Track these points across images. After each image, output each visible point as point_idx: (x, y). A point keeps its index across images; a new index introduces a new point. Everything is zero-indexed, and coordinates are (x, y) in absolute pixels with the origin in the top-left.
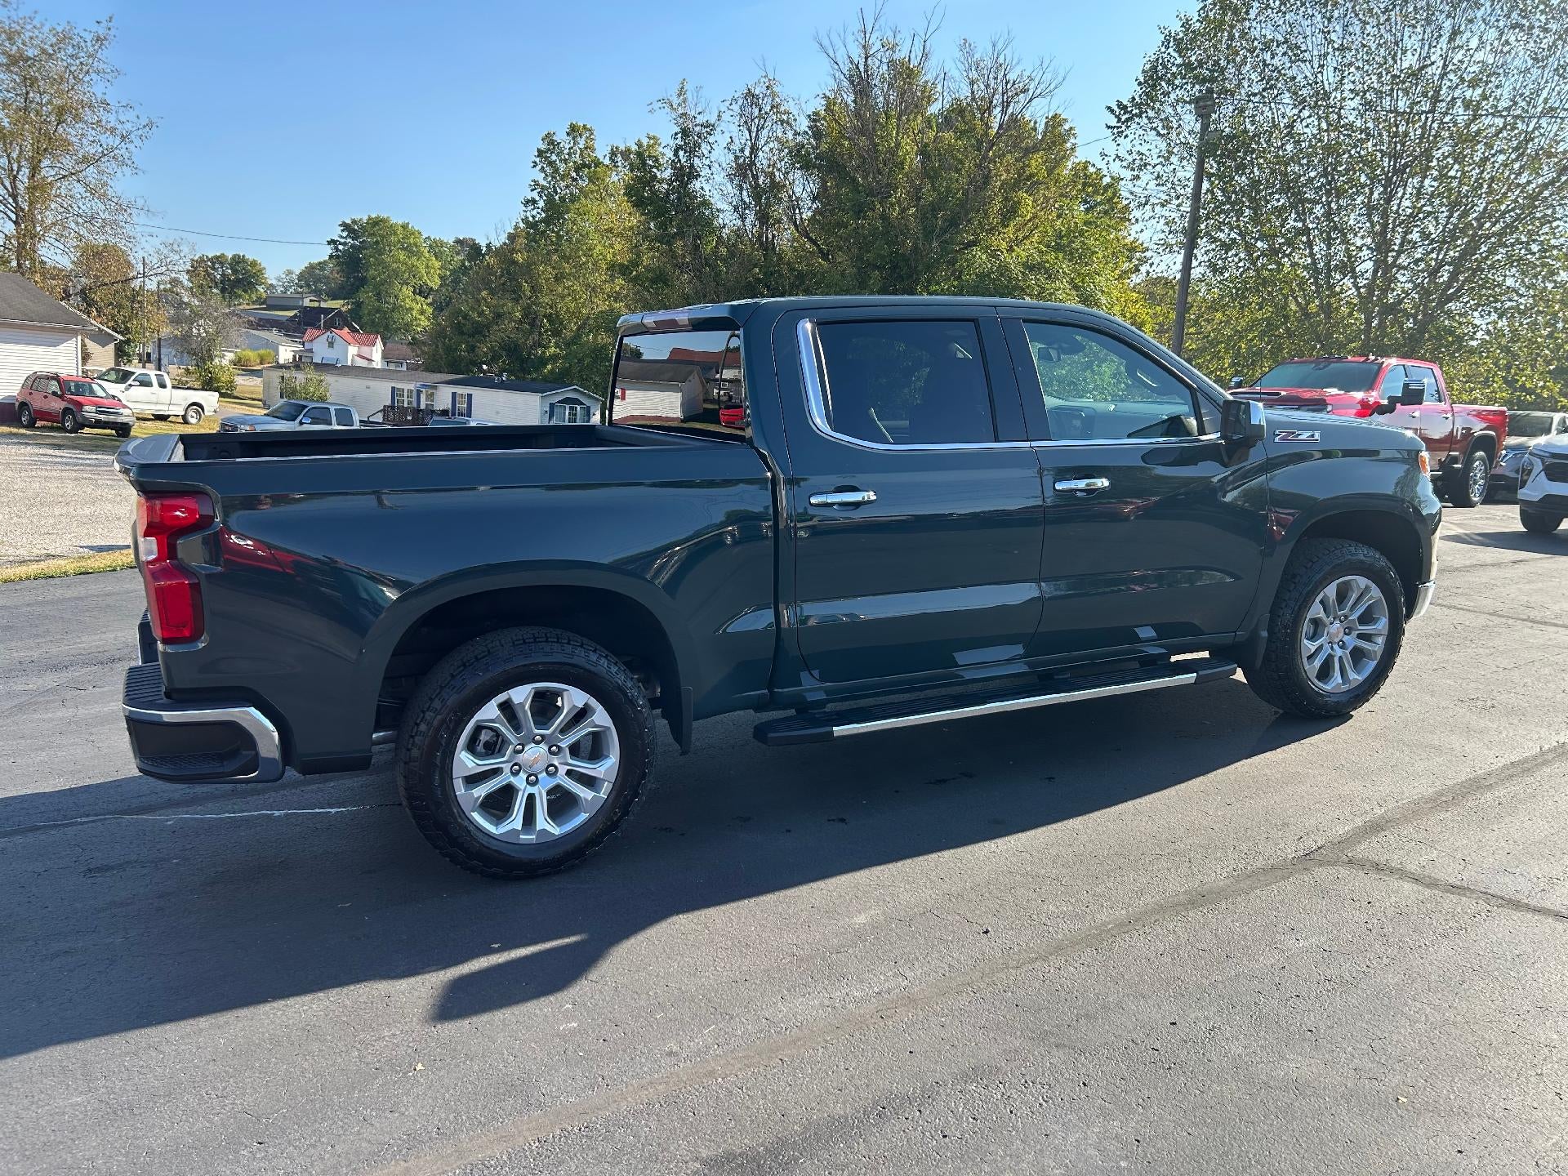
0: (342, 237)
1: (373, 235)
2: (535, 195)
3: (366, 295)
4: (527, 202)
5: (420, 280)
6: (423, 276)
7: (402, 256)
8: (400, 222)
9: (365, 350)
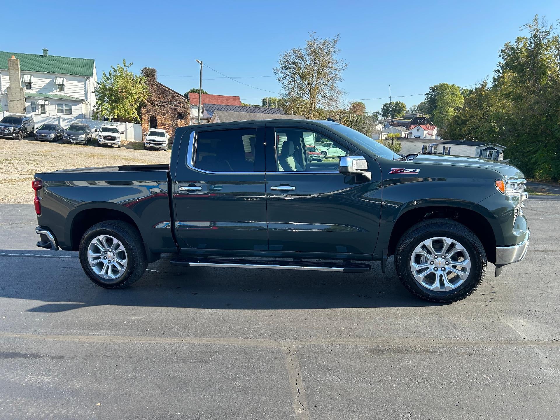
0: (430, 92)
1: (441, 90)
2: (499, 68)
3: (436, 112)
4: (495, 71)
5: (457, 105)
6: (457, 103)
7: (450, 97)
8: (451, 84)
9: (430, 132)
